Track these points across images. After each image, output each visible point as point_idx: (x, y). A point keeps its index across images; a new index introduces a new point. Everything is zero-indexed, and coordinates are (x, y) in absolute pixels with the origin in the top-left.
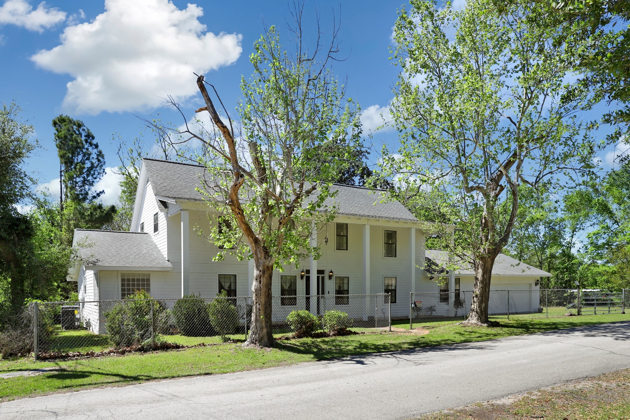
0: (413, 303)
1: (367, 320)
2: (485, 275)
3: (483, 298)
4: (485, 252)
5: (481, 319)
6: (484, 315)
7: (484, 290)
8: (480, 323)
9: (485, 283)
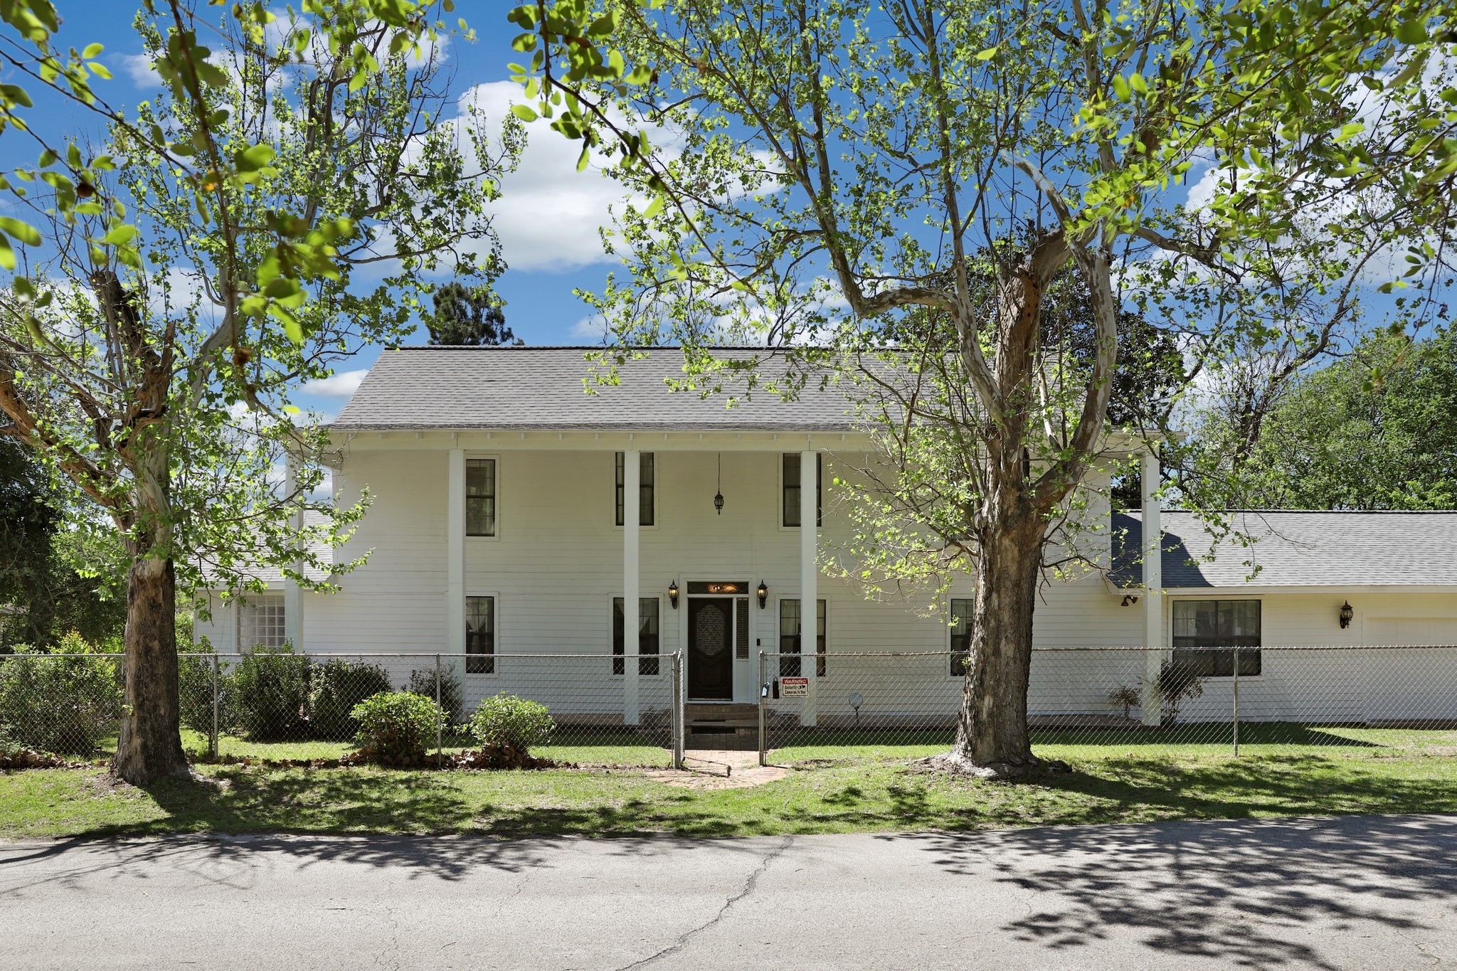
0: (770, 684)
1: (814, 724)
2: (994, 595)
3: (987, 678)
4: (993, 517)
5: (974, 751)
6: (989, 739)
7: (989, 650)
8: (968, 766)
9: (993, 623)
